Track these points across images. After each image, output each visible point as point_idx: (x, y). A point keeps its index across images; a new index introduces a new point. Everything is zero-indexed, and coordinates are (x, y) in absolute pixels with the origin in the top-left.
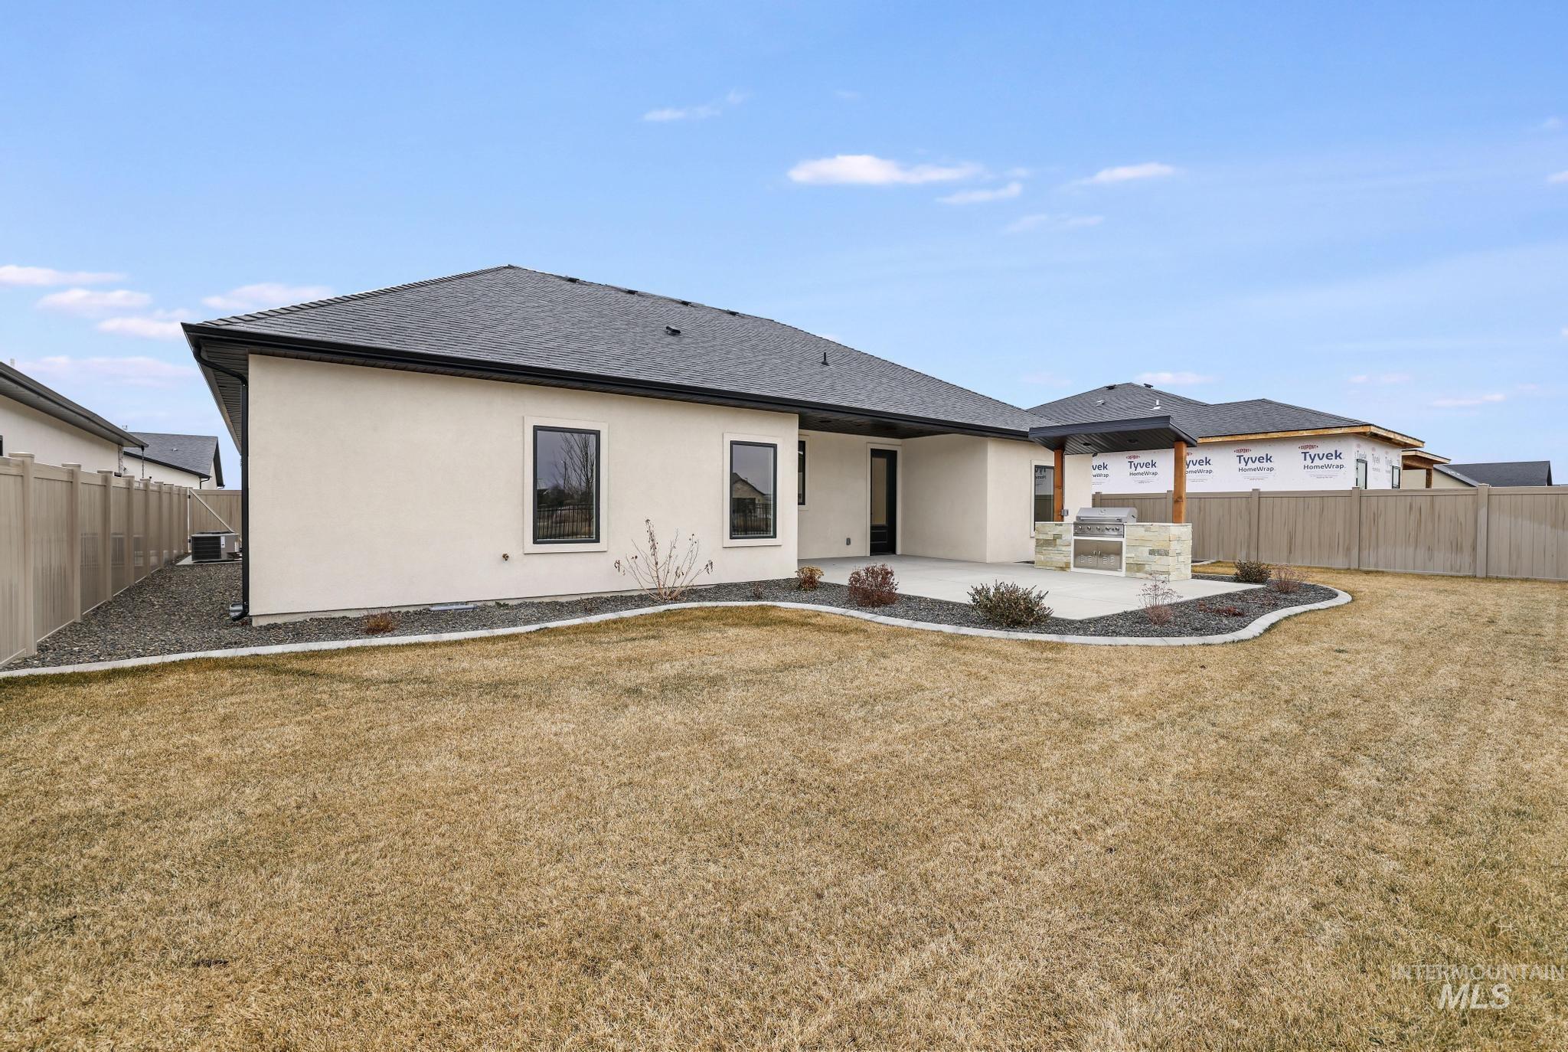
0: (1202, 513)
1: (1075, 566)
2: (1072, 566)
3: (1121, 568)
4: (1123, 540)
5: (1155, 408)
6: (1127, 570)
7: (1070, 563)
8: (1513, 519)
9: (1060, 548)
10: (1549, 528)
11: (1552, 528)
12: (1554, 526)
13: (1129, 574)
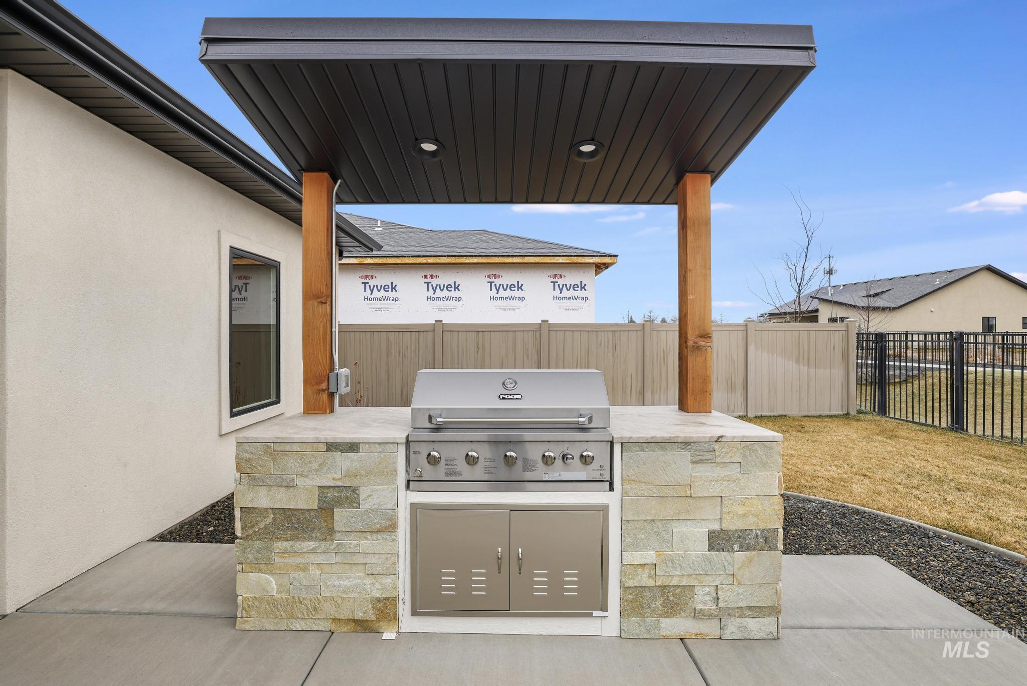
0: (480, 351)
1: (416, 611)
2: (404, 609)
3: (603, 607)
4: (611, 500)
5: (377, 229)
6: (624, 612)
7: (394, 601)
8: (770, 355)
9: (351, 542)
10: (794, 364)
11: (796, 363)
12: (797, 362)
13: (634, 626)
